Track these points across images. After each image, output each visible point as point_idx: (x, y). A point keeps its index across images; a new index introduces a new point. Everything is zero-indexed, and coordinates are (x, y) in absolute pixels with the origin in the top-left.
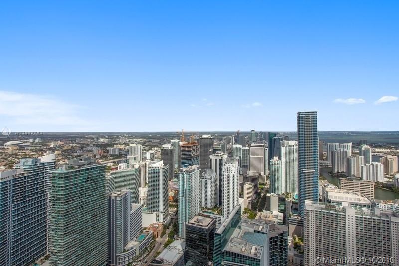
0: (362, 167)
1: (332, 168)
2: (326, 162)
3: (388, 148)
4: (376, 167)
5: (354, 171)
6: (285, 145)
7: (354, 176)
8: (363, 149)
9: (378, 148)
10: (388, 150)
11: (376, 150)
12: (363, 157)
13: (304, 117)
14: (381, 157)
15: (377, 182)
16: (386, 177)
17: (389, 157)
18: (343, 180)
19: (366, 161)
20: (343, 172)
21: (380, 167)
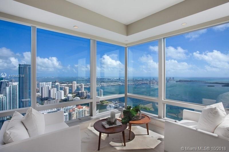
0: (55, 93)
1: (42, 96)
2: (38, 93)
3: (66, 83)
4: (61, 92)
5: (52, 96)
6: (10, 86)
7: (52, 98)
8: (56, 85)
9: (62, 84)
10: (66, 85)
11: (62, 85)
12: (56, 89)
13: (23, 67)
14: (63, 88)
15: (62, 99)
16: (64, 96)
17: (66, 87)
18: (46, 101)
19: (57, 90)
20: (47, 97)
21: (63, 92)
